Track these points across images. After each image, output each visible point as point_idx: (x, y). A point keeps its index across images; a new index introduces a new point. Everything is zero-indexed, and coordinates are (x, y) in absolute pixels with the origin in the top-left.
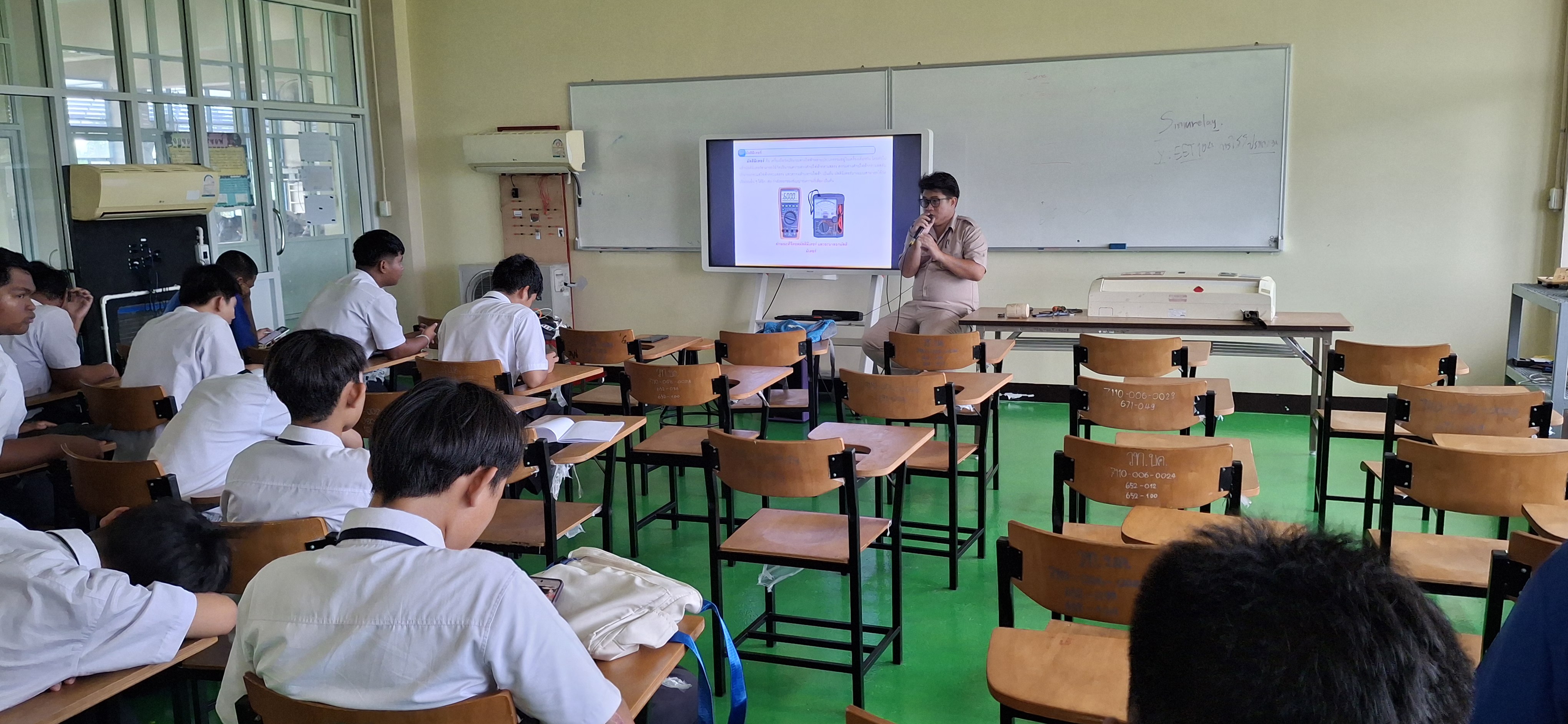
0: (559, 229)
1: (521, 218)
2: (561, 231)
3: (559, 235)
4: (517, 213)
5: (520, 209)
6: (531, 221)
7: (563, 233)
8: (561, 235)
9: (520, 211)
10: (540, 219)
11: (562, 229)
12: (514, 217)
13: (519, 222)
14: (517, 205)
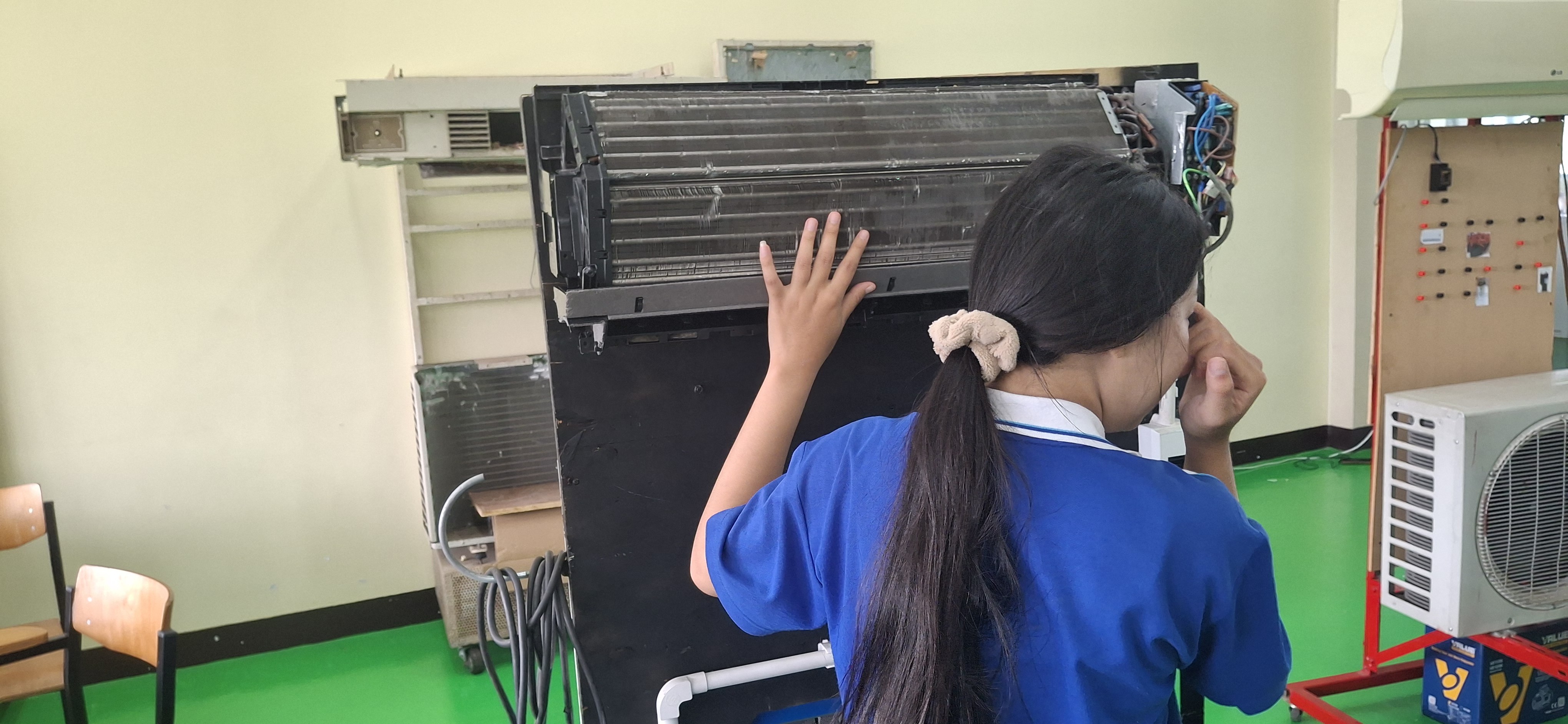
0: (1541, 271)
1: (1442, 249)
2: (1544, 277)
3: (1540, 287)
4: (1434, 236)
5: (1443, 225)
6: (1468, 255)
7: (1549, 282)
8: (1545, 288)
9: (1441, 231)
10: (1490, 248)
11: (1549, 270)
12: (1423, 250)
13: (1433, 262)
14: (1436, 211)
